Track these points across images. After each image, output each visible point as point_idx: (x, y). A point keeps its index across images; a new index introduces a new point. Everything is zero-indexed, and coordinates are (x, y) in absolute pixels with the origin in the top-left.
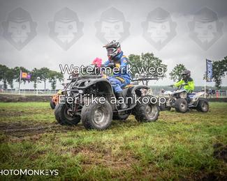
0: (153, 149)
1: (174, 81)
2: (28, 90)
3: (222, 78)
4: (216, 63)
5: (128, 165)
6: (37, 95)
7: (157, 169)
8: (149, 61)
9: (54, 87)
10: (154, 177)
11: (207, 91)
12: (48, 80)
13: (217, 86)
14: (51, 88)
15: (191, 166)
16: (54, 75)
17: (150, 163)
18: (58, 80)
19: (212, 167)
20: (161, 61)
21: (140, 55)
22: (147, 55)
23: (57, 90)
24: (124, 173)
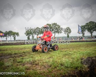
0: (56, 62)
1: (66, 34)
2: (3, 41)
3: (85, 32)
4: (82, 26)
5: (46, 69)
6: (7, 42)
7: (58, 70)
8: (55, 26)
9: (15, 39)
10: (57, 73)
11: (79, 38)
12: (12, 36)
13: (83, 36)
14: (13, 40)
15: (72, 68)
16: (15, 34)
17: (55, 68)
18: (16, 36)
19: (80, 68)
20: (60, 26)
21: (51, 24)
22: (54, 24)
23: (16, 40)
24: (44, 73)
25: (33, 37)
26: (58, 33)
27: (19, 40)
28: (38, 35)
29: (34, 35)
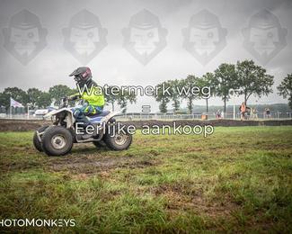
0: (261, 192)
1: (285, 97)
5: (226, 212)
8: (247, 72)
9: (124, 110)
12: (116, 102)
17: (257, 210)
18: (128, 101)
20: (265, 71)
21: (235, 64)
22: (245, 64)
23: (128, 114)
24: (222, 223)
25: (176, 105)
26: (259, 92)
27: (135, 114)
28: (191, 98)
29: (180, 99)
